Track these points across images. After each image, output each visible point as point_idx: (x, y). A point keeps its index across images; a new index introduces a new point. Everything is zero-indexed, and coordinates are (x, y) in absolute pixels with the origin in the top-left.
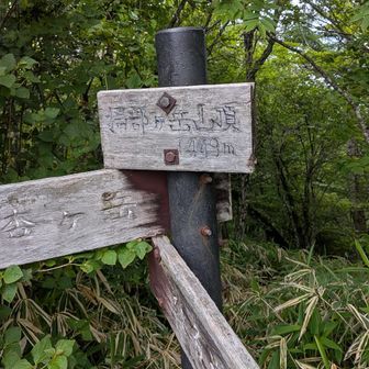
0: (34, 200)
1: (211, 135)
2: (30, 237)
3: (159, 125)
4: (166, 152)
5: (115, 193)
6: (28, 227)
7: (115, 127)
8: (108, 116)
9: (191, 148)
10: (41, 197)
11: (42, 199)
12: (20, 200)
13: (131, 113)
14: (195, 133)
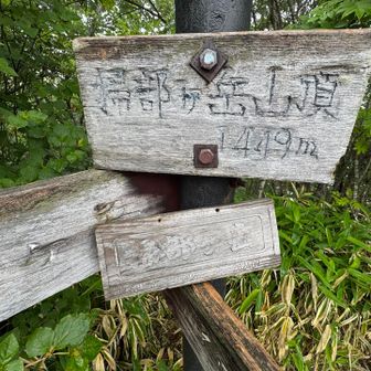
1: (283, 124)
3: (189, 103)
4: (198, 148)
5: (112, 204)
7: (110, 103)
8: (95, 85)
9: (242, 144)
14: (252, 119)
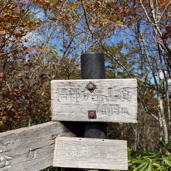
0: (13, 143)
1: (115, 103)
2: (9, 167)
3: (86, 98)
4: (89, 112)
6: (8, 160)
7: (60, 98)
9: (104, 110)
10: (17, 140)
11: (18, 142)
12: (5, 143)
13: (70, 91)
14: (106, 102)
